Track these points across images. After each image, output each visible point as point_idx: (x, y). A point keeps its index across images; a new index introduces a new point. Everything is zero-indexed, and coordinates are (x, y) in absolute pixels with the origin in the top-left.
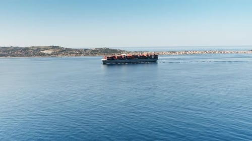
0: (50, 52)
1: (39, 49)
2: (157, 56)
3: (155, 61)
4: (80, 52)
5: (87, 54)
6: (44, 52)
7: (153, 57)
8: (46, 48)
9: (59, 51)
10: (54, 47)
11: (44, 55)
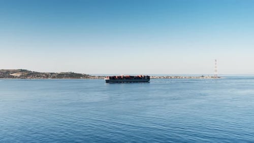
0: (19, 75)
1: (8, 72)
2: (149, 77)
3: (147, 81)
4: (47, 76)
5: (54, 77)
6: (13, 75)
7: (146, 78)
8: (15, 71)
9: (27, 75)
10: (22, 71)
11: (13, 77)
